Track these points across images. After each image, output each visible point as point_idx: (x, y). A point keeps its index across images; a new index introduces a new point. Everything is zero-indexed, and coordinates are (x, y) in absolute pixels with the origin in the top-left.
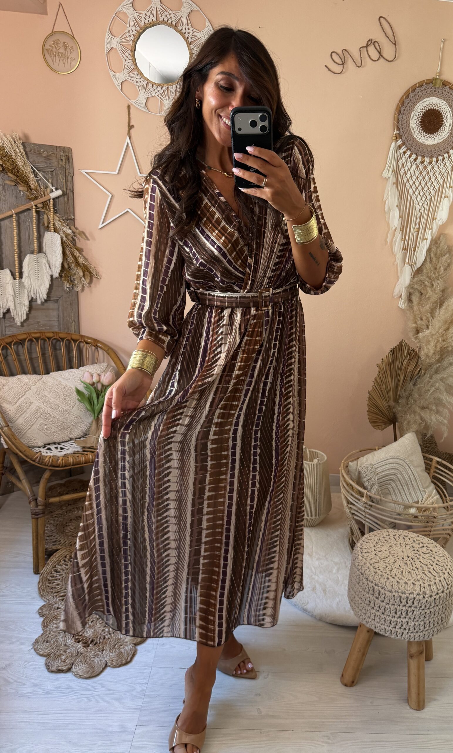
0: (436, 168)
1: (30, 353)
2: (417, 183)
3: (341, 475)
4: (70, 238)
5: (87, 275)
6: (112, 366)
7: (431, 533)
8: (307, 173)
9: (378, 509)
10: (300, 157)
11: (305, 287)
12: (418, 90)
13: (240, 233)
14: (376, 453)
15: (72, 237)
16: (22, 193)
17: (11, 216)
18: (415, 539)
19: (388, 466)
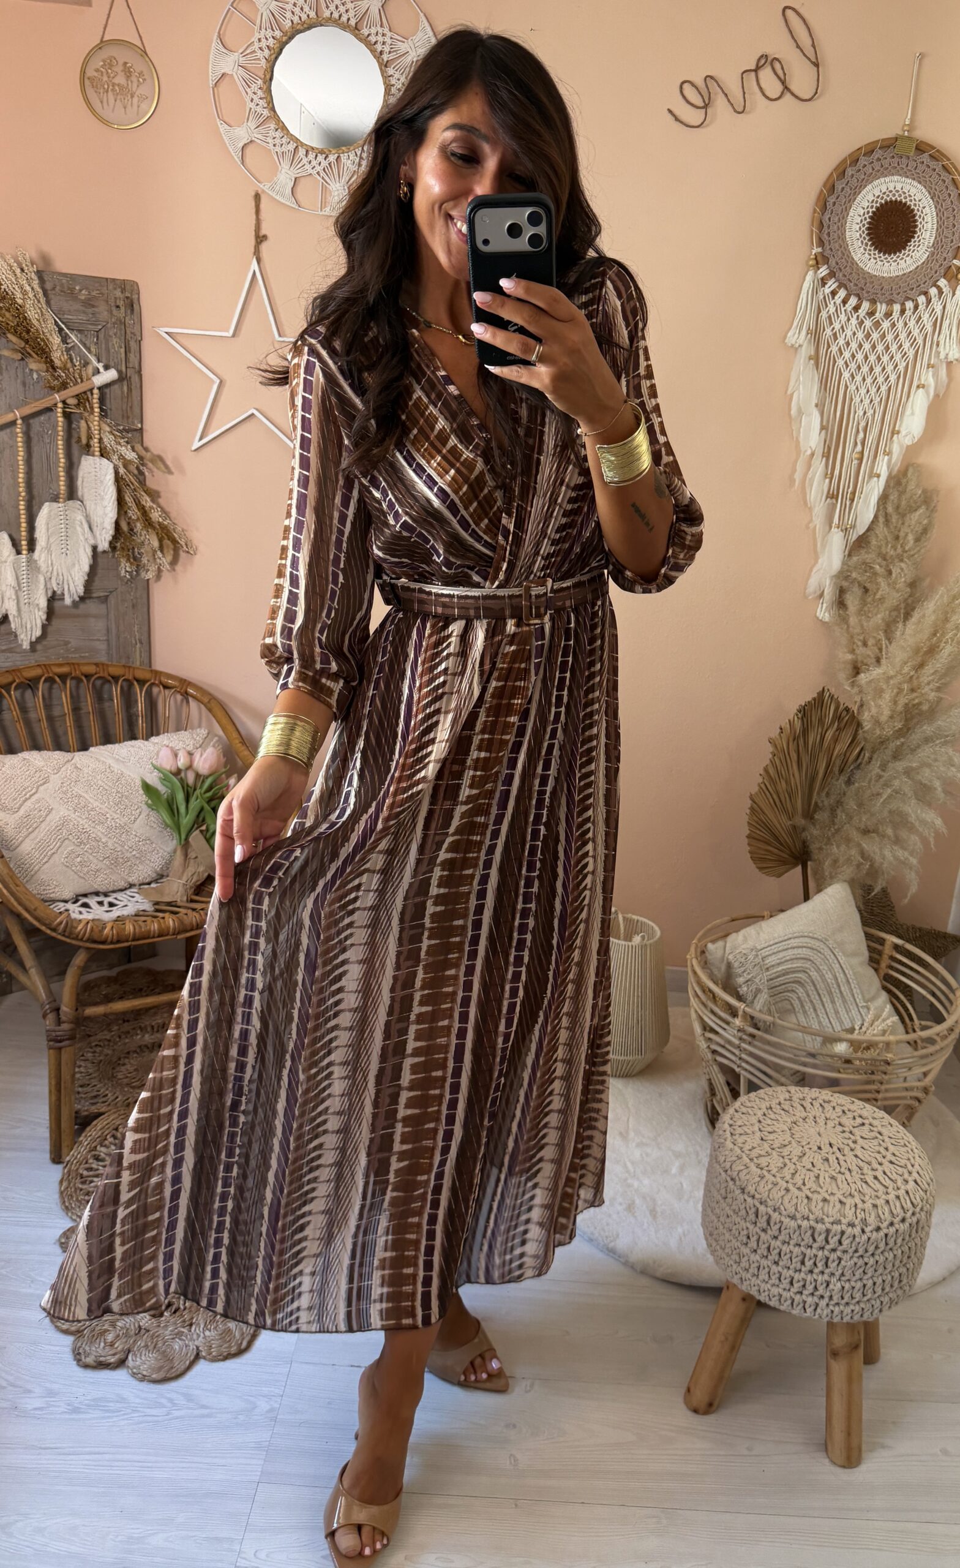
0: (900, 325)
1: (48, 707)
2: (860, 357)
3: (689, 970)
4: (133, 468)
5: (168, 547)
6: (216, 735)
7: (880, 1096)
8: (633, 337)
9: (769, 1043)
10: (618, 303)
11: (624, 578)
12: (863, 161)
13: (487, 462)
14: (764, 924)
15: (138, 468)
16: (35, 376)
17: (13, 423)
18: (846, 1109)
19: (790, 952)
